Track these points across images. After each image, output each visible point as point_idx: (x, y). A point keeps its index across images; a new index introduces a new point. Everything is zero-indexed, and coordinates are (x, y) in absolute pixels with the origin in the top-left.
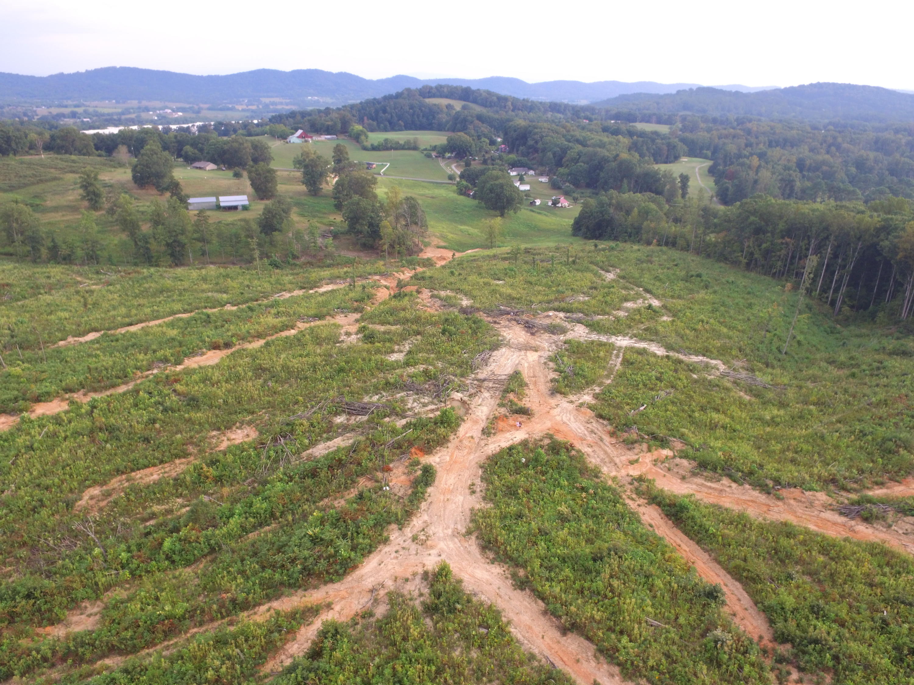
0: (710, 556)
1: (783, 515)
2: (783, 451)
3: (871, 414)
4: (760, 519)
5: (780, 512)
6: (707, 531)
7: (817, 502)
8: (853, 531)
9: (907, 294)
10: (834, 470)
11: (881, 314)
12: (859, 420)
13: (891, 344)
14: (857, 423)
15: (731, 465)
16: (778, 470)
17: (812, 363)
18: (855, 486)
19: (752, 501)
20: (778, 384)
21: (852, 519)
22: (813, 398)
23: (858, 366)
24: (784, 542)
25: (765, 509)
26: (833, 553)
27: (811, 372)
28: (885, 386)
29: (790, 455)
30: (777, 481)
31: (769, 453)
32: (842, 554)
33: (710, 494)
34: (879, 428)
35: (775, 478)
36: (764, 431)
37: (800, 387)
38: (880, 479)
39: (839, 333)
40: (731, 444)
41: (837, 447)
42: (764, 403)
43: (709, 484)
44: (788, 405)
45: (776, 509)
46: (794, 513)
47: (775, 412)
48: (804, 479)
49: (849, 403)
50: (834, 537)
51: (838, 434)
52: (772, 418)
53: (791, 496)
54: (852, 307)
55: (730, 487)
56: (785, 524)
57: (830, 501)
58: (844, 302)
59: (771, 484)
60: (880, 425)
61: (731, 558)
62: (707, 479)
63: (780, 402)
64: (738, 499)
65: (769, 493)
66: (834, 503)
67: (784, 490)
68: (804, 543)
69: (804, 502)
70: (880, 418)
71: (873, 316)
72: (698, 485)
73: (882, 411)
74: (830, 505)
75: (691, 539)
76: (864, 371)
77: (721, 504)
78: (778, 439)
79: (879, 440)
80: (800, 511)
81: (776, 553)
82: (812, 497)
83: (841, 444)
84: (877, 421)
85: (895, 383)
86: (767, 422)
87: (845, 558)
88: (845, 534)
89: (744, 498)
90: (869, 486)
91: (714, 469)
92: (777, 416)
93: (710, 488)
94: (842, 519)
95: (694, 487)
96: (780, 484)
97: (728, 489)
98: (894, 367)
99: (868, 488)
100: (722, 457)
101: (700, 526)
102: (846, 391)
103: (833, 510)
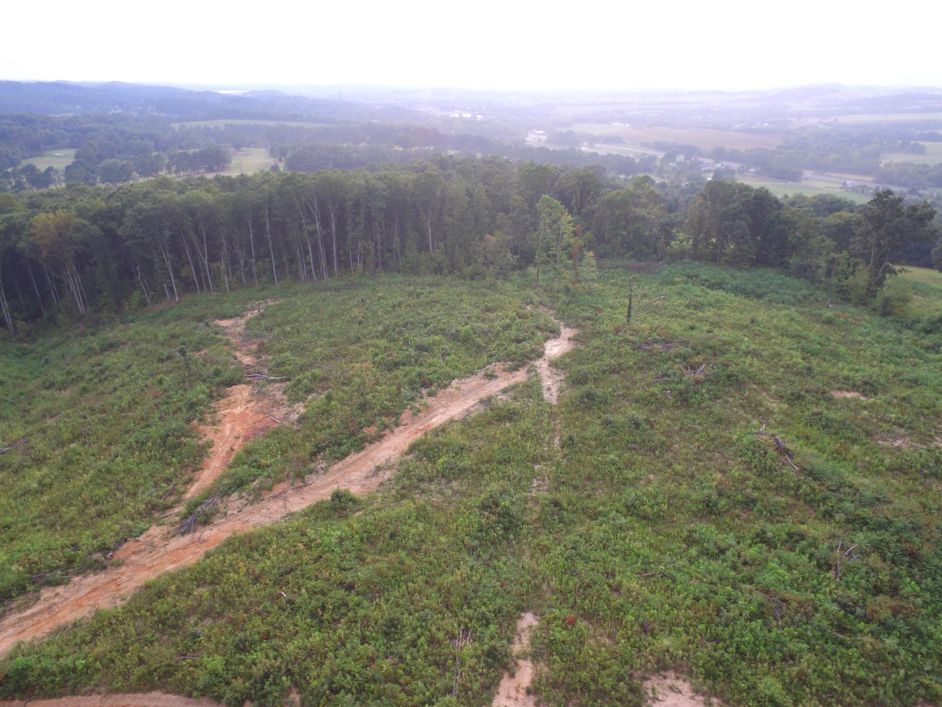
0: (100, 693)
1: (136, 578)
2: (81, 512)
3: (131, 420)
4: (119, 602)
5: (131, 578)
6: (74, 670)
7: (156, 540)
8: (205, 541)
9: (72, 288)
10: (146, 497)
11: (60, 316)
12: (127, 432)
13: (94, 342)
14: (127, 436)
15: (39, 570)
16: (95, 537)
17: (31, 397)
18: (172, 498)
19: (94, 590)
20: (15, 442)
21: (195, 531)
22: (66, 435)
23: (80, 378)
24: (161, 606)
25: (114, 587)
26: (208, 578)
27: (39, 408)
28: (122, 386)
29: (92, 511)
30: (104, 549)
31: (69, 524)
32: (215, 572)
33: (39, 622)
34: (149, 430)
35: (99, 547)
36: (43, 503)
37: (44, 431)
38: (186, 477)
39: (32, 352)
40: (17, 545)
41: (128, 471)
42: (16, 472)
43: (28, 612)
44: (45, 458)
45: (124, 578)
46: (144, 567)
47: (38, 474)
48: (128, 527)
49: (105, 420)
50: (194, 561)
51: (120, 458)
52: (40, 483)
53: (129, 552)
54: (25, 320)
55: (57, 595)
56: (148, 587)
57: (165, 529)
58: (14, 318)
59: (98, 556)
60: (148, 426)
61: (126, 674)
62: (20, 610)
63: (34, 460)
64: (77, 600)
65: (104, 568)
66: (170, 529)
67: (117, 552)
68: (179, 591)
69: (145, 549)
70: (142, 419)
71: (53, 321)
72: (13, 625)
73: (138, 412)
74: (169, 533)
75: (61, 695)
76: (91, 380)
77: (62, 622)
78: (66, 501)
79: (159, 441)
80: (147, 561)
81: (164, 624)
82: (148, 539)
83: (130, 466)
84: (142, 424)
85: (128, 379)
86: (37, 491)
87: (220, 573)
88: (202, 550)
89: (82, 594)
90: (183, 489)
91: (23, 590)
92: (44, 477)
93: (33, 615)
94: (186, 539)
95: (11, 631)
96: (109, 549)
97: (56, 600)
98: (114, 364)
99: (184, 492)
100: (21, 569)
101: (62, 672)
102: (93, 411)
103: (174, 536)
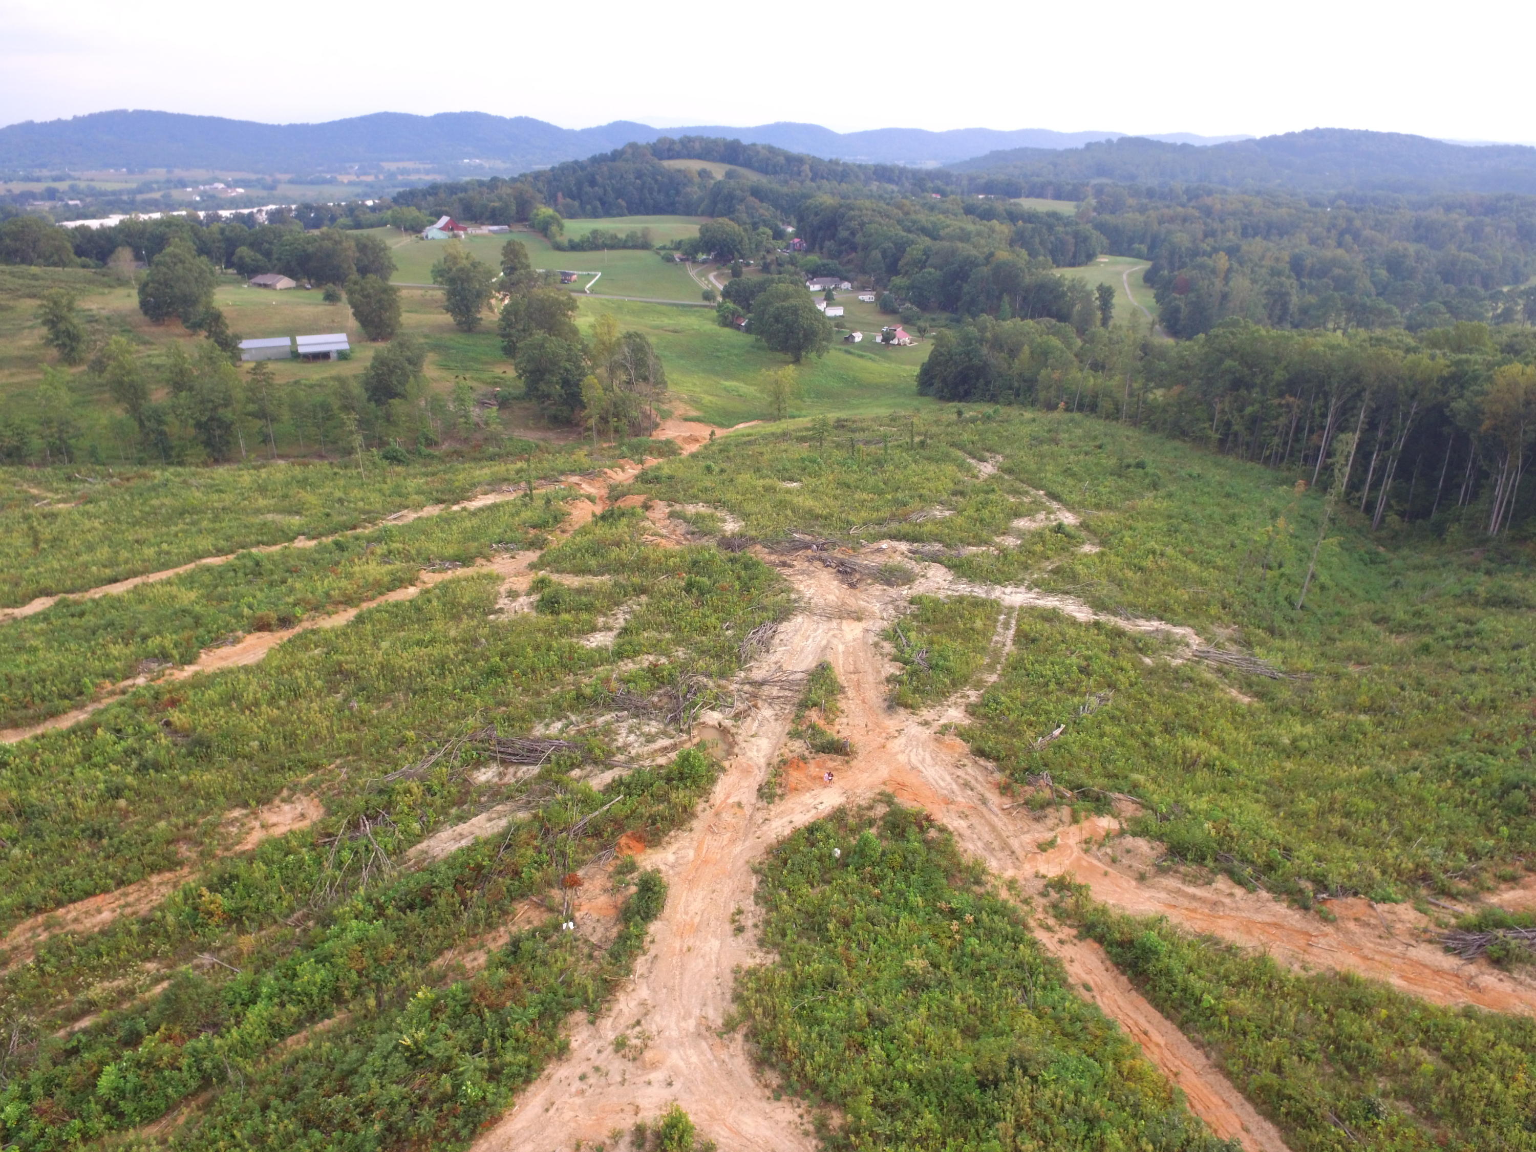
0: (1208, 1057)
1: (1338, 955)
2: (1321, 814)
3: (1470, 730)
4: (1296, 967)
5: (1330, 950)
6: (1198, 1001)
7: (1399, 925)
8: (1476, 987)
9: (1498, 491)
10: (1424, 855)
11: (1454, 528)
12: (1451, 743)
13: (1483, 585)
14: (1449, 748)
15: (1230, 850)
16: (1319, 858)
17: (1348, 623)
18: (1463, 885)
19: (1276, 925)
20: (1296, 671)
21: (1471, 960)
22: (1363, 699)
23: (1429, 629)
24: (1351, 1024)
25: (1302, 942)
26: (1448, 1047)
27: (1350, 643)
28: (1486, 670)
29: (1337, 821)
30: (1321, 883)
31: (1297, 818)
32: (1465, 1049)
33: (1194, 911)
34: (1490, 759)
35: (1316, 875)
36: (1283, 769)
37: (1337, 677)
38: (1508, 870)
39: (1385, 562)
40: (1225, 801)
41: (1419, 801)
42: (1275, 711)
43: (1191, 890)
44: (1318, 713)
45: (1322, 942)
46: (1357, 949)
47: (1298, 729)
48: (1370, 877)
49: (1428, 708)
50: (1441, 1004)
51: (1418, 774)
52: (1294, 741)
53: (1350, 913)
54: (1402, 514)
55: (1231, 895)
56: (1346, 980)
57: (1424, 922)
58: (1388, 506)
59: (1307, 886)
60: (1492, 753)
61: (1251, 1066)
62: (1186, 879)
63: (1304, 708)
64: (1250, 921)
65: (1306, 908)
66: (1432, 927)
67: (1335, 901)
68: (1388, 1024)
69: (1375, 927)
70: (1489, 736)
71: (1439, 531)
72: (1169, 892)
73: (1490, 723)
74: (1425, 931)
75: (1168, 1017)
76: (1443, 639)
77: (1219, 933)
78: (1311, 786)
79: (1496, 785)
80: (1369, 945)
81: (1338, 1050)
82: (1390, 917)
83: (1425, 794)
84: (1484, 744)
85: (1504, 665)
86: (1284, 750)
87: (1474, 1058)
88: (1464, 999)
89: (1259, 918)
90: (1490, 884)
91: (1201, 859)
92: (1303, 737)
93: (1194, 897)
94: (1450, 962)
95: (1163, 895)
96: (1326, 888)
97: (1227, 901)
98: (1495, 631)
99: (1488, 889)
100: (1213, 832)
101: (1184, 990)
102: (1419, 684)
103: (1430, 942)
